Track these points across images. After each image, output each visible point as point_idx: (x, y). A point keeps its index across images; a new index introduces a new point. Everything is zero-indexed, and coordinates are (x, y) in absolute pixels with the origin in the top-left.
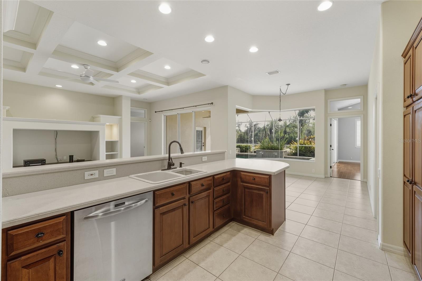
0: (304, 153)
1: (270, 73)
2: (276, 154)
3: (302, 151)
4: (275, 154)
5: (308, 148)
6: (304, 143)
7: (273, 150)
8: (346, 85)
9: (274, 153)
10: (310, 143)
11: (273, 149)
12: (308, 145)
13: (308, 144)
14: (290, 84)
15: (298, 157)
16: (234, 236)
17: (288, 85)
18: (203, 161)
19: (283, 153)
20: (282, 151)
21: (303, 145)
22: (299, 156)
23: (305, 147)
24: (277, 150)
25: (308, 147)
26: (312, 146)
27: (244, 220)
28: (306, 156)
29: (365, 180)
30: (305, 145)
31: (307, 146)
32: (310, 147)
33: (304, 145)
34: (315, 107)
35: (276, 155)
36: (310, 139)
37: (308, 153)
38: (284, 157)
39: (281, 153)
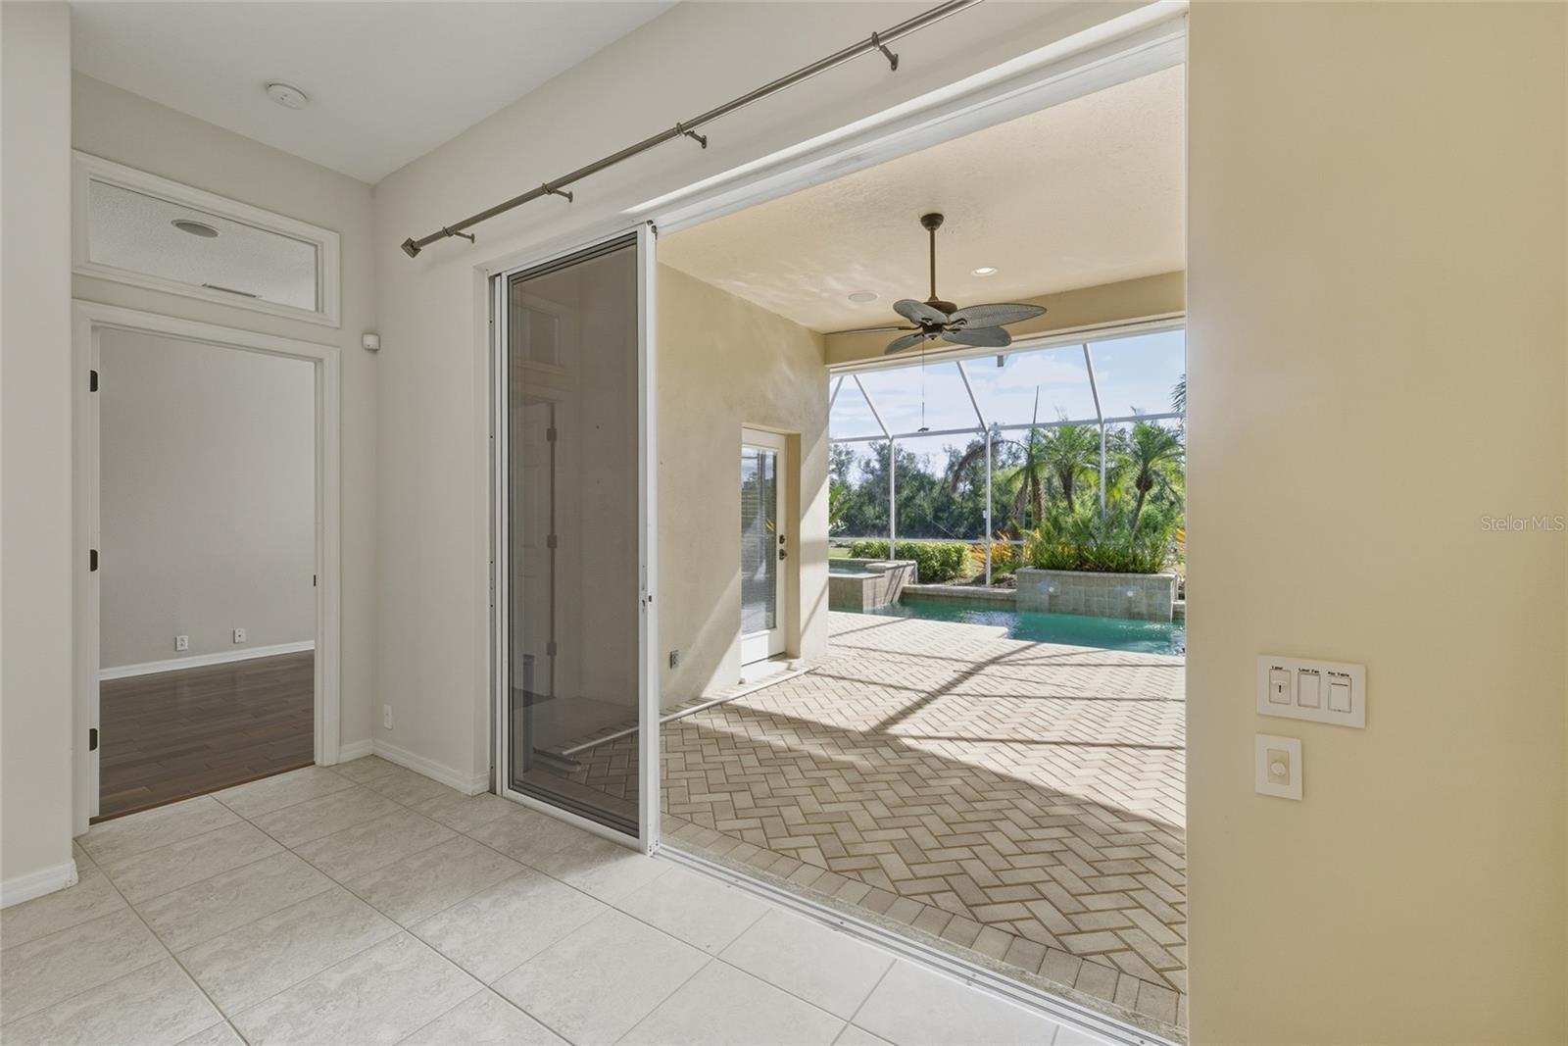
2: (1130, 594)
4: (1124, 593)
11: (1113, 565)
19: (1172, 585)
35: (1128, 599)
38: (1175, 606)
39: (1159, 588)
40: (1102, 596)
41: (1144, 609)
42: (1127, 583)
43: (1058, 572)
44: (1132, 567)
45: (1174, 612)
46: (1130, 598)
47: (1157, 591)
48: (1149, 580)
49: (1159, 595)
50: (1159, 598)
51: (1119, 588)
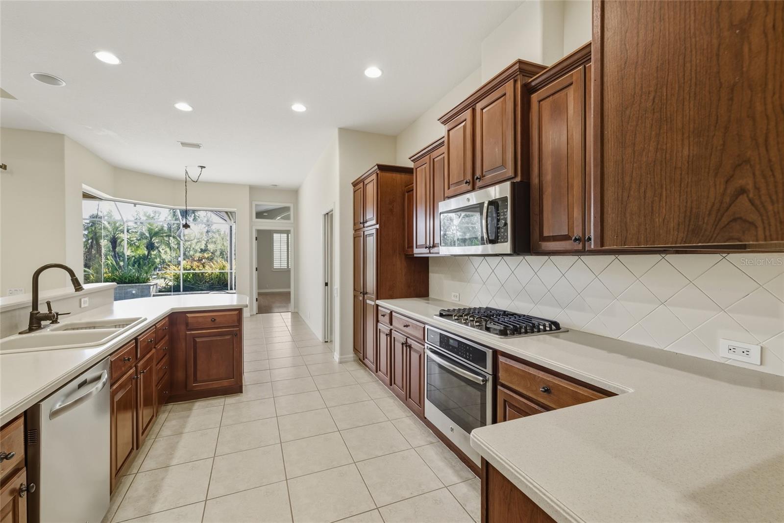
0: (193, 285)
1: (183, 144)
2: (134, 292)
3: (189, 281)
4: (131, 292)
5: (199, 276)
6: (192, 267)
7: (127, 283)
8: (276, 185)
9: (129, 290)
10: (204, 267)
11: (127, 281)
12: (200, 270)
13: (200, 268)
14: (205, 167)
15: (182, 293)
16: (188, 417)
17: (202, 167)
18: (83, 306)
19: (152, 287)
20: (148, 285)
21: (189, 270)
22: (184, 291)
23: (194, 274)
24: (136, 283)
25: (199, 273)
26: (206, 271)
27: (195, 389)
29: (296, 310)
30: (194, 270)
31: (197, 271)
32: (202, 273)
33: (192, 271)
34: (236, 209)
35: (134, 294)
36: (204, 260)
37: (199, 284)
42: (132, 287)
44: (135, 281)
48: (142, 285)
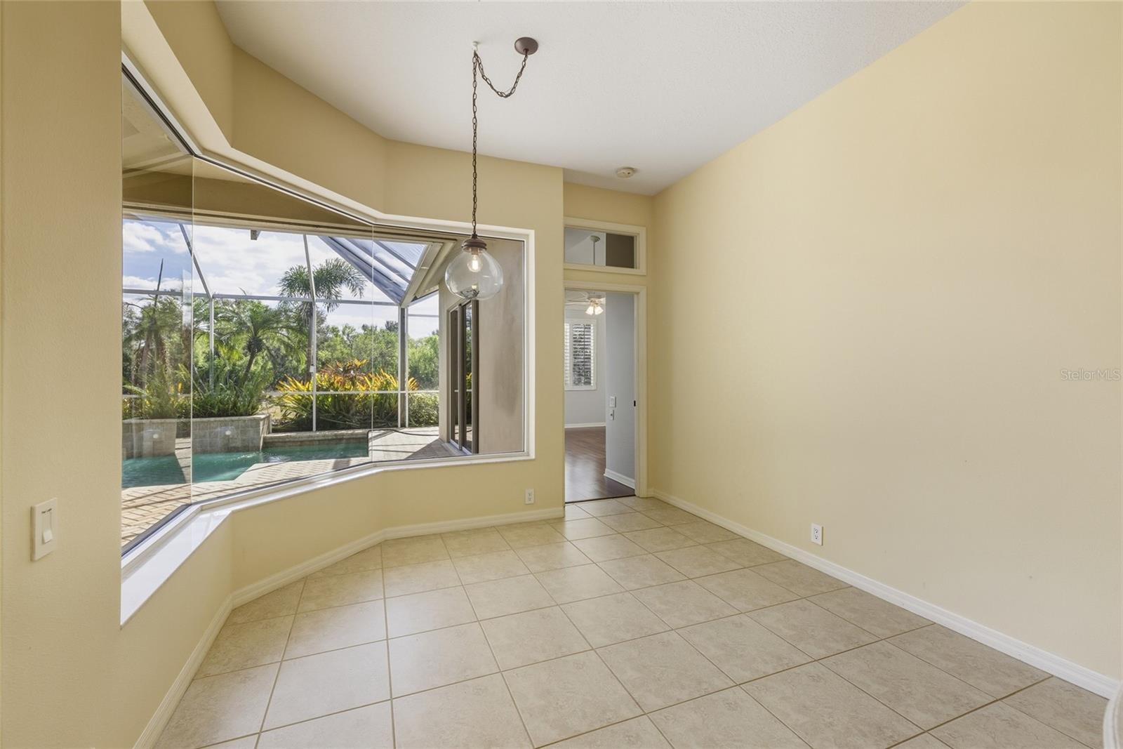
0: (334, 417)
2: (228, 433)
3: (327, 411)
4: (223, 433)
6: (331, 384)
10: (353, 384)
11: (215, 411)
12: (346, 390)
13: (346, 387)
15: (316, 434)
19: (261, 423)
20: (255, 419)
21: (327, 390)
22: (318, 429)
23: (335, 398)
24: (233, 415)
25: (344, 396)
26: (356, 393)
28: (342, 426)
30: (336, 390)
31: (341, 392)
32: (351, 396)
33: (332, 392)
36: (352, 372)
37: (344, 416)
38: (264, 438)
39: (252, 427)
40: (204, 436)
41: (239, 444)
42: (226, 424)
43: (163, 420)
44: (230, 412)
45: (264, 443)
46: (228, 436)
47: (250, 429)
48: (245, 421)
49: (251, 432)
50: (251, 433)
51: (219, 429)
